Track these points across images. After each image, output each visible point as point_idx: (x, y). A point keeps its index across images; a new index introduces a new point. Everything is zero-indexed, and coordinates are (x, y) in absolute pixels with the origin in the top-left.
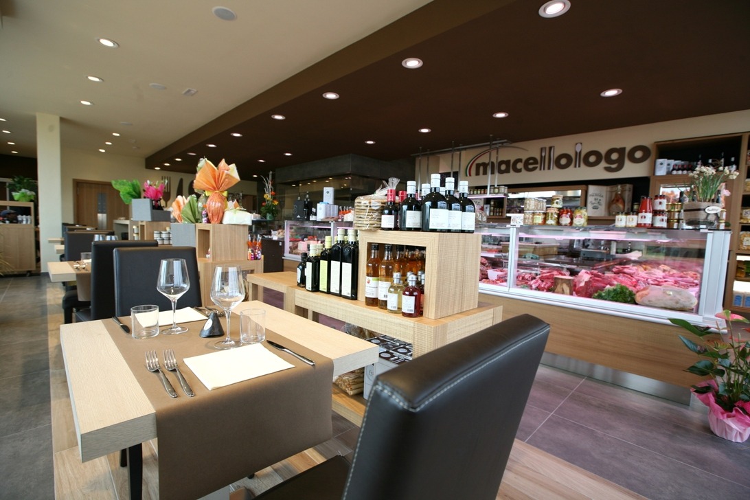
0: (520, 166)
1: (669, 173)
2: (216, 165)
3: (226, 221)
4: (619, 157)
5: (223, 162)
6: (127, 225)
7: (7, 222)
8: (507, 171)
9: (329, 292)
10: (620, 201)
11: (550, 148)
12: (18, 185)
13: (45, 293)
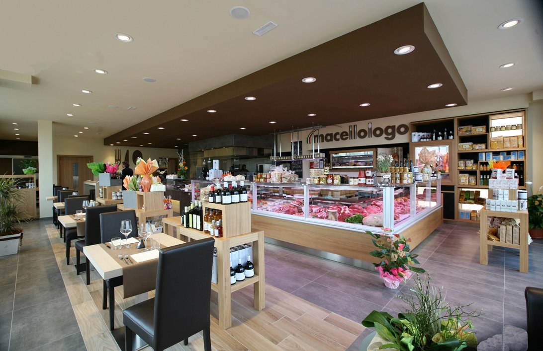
0: (338, 137)
1: (420, 141)
2: (146, 161)
3: (152, 190)
4: (392, 131)
5: (149, 160)
6: (94, 186)
7: (20, 188)
8: (331, 140)
9: (193, 228)
10: (396, 157)
11: (354, 126)
12: (27, 165)
13: (45, 231)
